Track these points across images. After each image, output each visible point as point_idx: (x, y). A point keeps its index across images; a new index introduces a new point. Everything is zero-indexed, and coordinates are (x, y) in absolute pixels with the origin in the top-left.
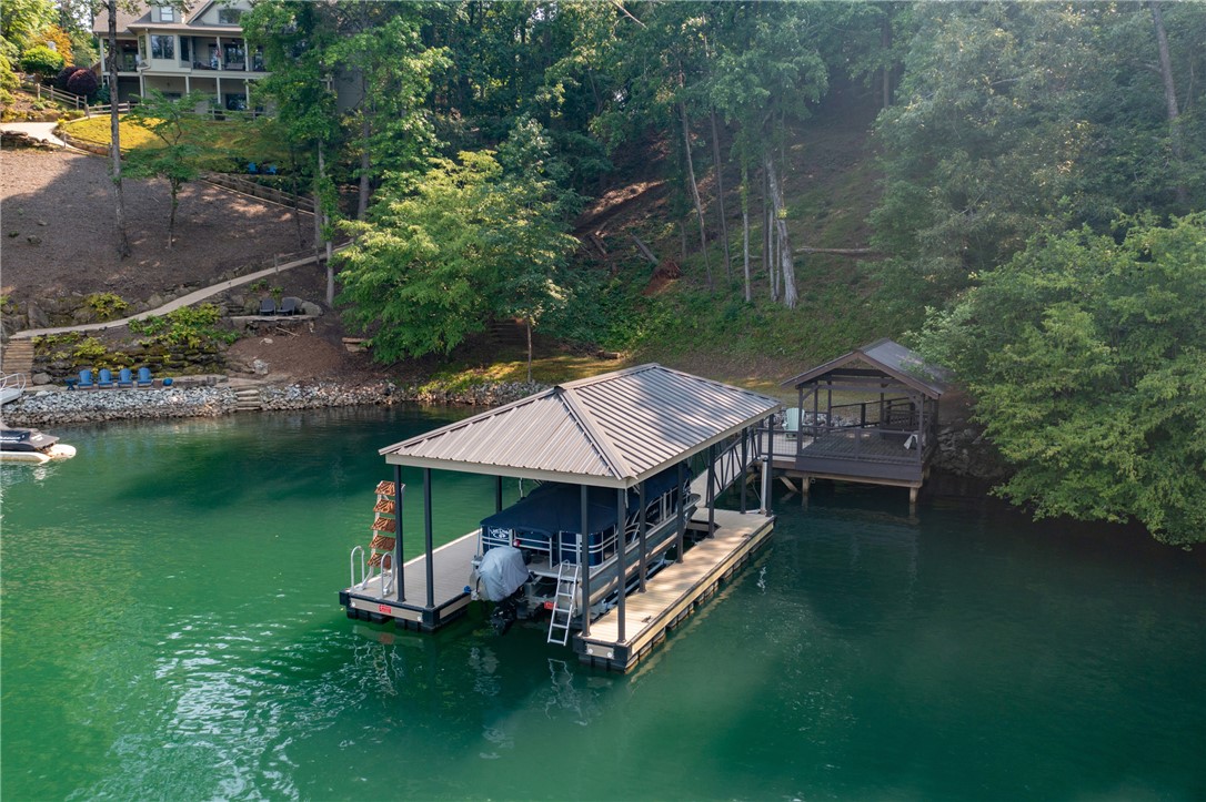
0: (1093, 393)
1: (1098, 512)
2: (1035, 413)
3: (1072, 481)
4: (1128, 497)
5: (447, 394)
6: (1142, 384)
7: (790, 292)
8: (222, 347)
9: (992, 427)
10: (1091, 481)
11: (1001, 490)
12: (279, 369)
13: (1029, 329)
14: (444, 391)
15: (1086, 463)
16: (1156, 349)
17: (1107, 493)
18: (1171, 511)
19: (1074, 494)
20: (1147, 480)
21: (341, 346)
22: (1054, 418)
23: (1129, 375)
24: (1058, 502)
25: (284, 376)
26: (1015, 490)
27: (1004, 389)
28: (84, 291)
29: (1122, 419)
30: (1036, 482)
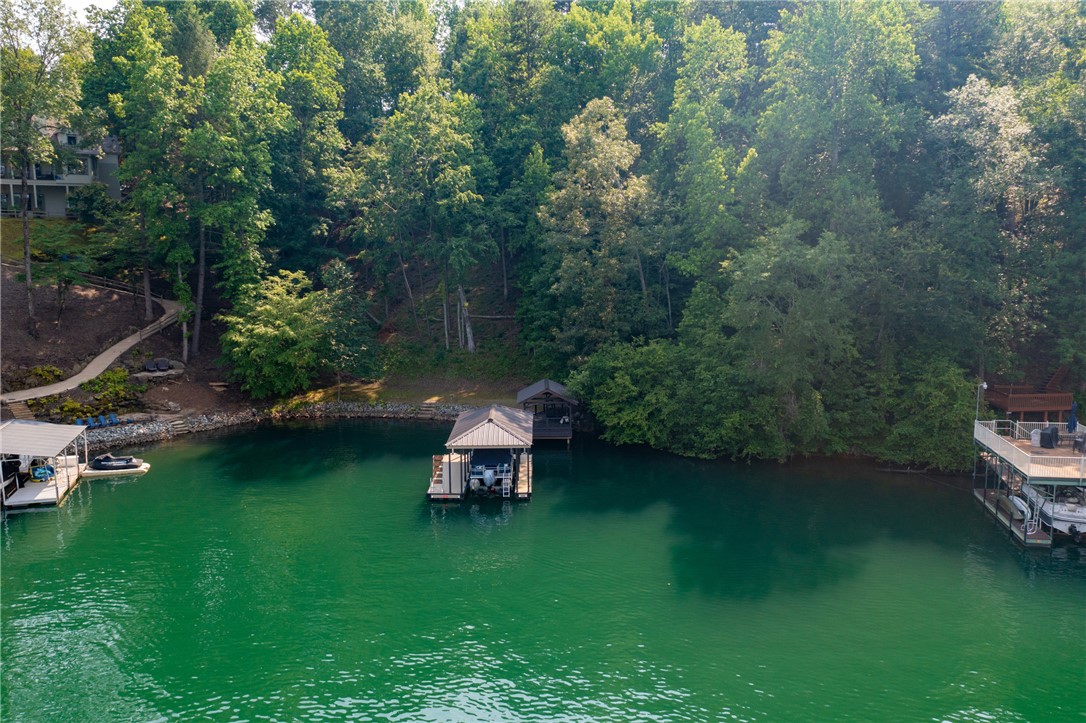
0: (631, 401)
1: (636, 441)
2: (614, 409)
3: (628, 432)
4: (644, 435)
5: (289, 412)
6: (647, 398)
7: (471, 344)
8: (140, 395)
9: (599, 414)
10: (632, 431)
11: (602, 437)
12: (187, 406)
13: (609, 380)
14: (286, 410)
15: (632, 425)
16: (648, 386)
17: (638, 434)
18: (657, 438)
19: (628, 436)
20: (649, 429)
21: (210, 389)
22: (620, 410)
23: (641, 395)
24: (623, 439)
25: (192, 410)
26: (607, 436)
27: (602, 401)
28: (27, 365)
29: (641, 409)
30: (614, 432)
